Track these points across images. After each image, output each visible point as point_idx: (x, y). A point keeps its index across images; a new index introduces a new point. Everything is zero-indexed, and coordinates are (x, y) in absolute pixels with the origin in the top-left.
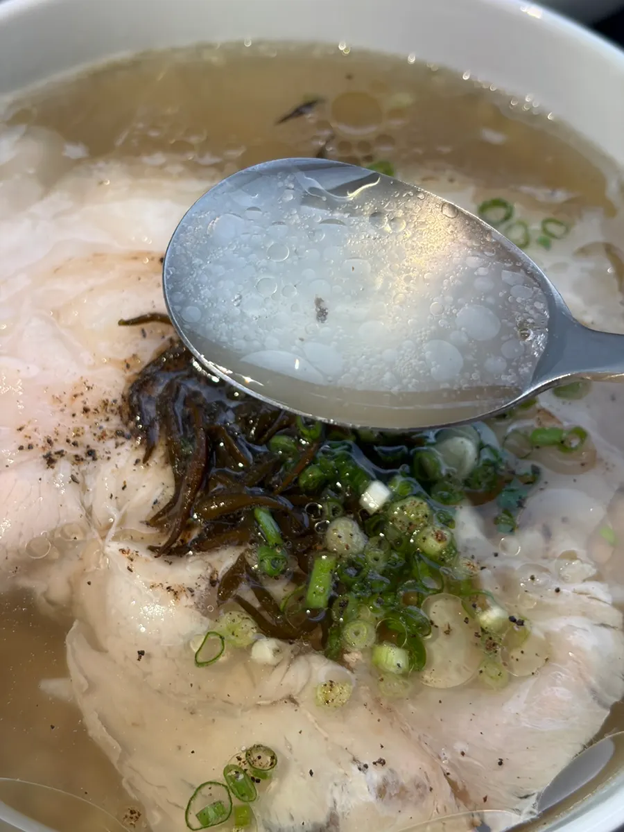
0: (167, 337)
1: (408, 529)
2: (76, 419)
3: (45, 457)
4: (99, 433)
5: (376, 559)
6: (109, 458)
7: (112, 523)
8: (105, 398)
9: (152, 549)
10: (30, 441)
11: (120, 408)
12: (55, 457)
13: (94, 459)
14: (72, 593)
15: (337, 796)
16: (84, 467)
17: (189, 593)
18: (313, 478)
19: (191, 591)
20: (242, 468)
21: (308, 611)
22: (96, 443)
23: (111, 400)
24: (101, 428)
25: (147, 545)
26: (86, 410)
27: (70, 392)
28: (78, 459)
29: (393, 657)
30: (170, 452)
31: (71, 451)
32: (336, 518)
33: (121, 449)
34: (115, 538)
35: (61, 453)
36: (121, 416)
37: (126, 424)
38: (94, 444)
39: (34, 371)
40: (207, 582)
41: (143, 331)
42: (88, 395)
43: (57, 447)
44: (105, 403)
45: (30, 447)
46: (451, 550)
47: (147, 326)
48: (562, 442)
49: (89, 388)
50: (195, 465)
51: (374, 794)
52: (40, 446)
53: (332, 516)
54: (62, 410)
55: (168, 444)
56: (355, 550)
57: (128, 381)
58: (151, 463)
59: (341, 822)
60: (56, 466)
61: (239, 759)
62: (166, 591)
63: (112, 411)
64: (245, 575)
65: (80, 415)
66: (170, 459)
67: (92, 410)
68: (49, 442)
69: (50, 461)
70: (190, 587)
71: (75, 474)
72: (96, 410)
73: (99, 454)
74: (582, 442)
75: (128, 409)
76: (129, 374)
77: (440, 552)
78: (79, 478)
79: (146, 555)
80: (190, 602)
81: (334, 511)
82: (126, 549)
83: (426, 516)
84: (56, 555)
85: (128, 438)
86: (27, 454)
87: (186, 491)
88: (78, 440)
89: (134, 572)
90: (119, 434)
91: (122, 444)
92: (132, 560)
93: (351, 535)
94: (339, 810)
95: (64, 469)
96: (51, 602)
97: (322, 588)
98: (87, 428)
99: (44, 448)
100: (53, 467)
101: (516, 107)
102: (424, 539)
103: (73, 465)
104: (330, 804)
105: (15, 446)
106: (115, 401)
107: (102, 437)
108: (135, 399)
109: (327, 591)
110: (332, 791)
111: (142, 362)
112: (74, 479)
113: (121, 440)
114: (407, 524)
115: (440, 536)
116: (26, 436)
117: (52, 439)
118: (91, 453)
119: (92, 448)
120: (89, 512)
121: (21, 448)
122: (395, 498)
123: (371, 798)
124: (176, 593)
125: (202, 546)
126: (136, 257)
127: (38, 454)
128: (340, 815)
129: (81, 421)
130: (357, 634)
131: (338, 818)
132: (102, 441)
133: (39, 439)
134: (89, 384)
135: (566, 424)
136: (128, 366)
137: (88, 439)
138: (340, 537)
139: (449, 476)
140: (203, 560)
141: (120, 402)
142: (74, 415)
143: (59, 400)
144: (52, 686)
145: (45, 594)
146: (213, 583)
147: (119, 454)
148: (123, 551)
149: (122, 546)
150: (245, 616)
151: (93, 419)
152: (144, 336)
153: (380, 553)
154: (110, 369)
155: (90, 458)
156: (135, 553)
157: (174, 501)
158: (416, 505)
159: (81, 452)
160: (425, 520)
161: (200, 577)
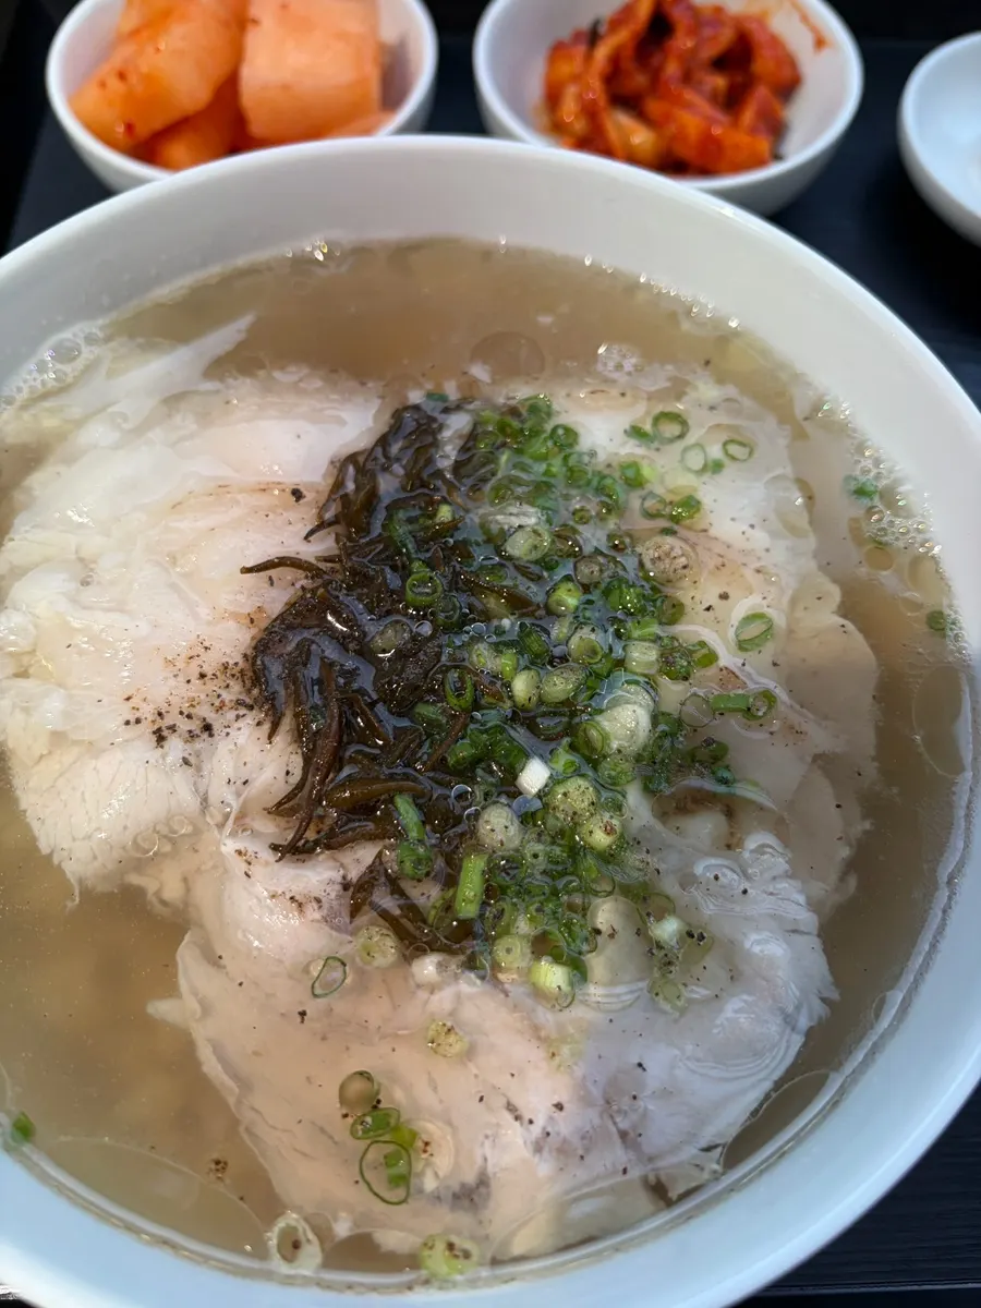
0: (298, 586)
1: (572, 819)
2: (190, 685)
3: (154, 733)
4: (217, 703)
5: (535, 856)
6: (228, 734)
7: (229, 813)
8: (224, 660)
9: (275, 848)
10: (138, 715)
11: (242, 671)
12: (165, 733)
13: (211, 735)
14: (188, 890)
15: (488, 1151)
16: (198, 745)
17: (315, 905)
18: (464, 758)
19: (318, 901)
20: (380, 747)
21: (455, 923)
22: (213, 715)
23: (231, 662)
24: (219, 696)
25: (270, 842)
26: (202, 676)
27: (185, 654)
28: (192, 736)
29: (553, 976)
30: (298, 726)
31: (184, 726)
32: (489, 805)
33: (241, 723)
34: (233, 834)
35: (172, 728)
36: (243, 681)
37: (249, 691)
38: (211, 716)
39: (144, 629)
40: (338, 887)
41: (270, 578)
42: (205, 656)
43: (168, 721)
44: (226, 666)
45: (138, 721)
46: (623, 844)
47: (272, 572)
48: (749, 709)
49: (206, 648)
50: (327, 744)
51: (531, 1148)
52: (150, 719)
53: (483, 802)
54: (175, 676)
55: (296, 715)
56: (512, 846)
57: (253, 638)
58: (277, 739)
59: (493, 1184)
60: (166, 744)
61: (345, 1116)
62: (289, 902)
63: (233, 676)
64: (383, 879)
65: (196, 682)
66: (298, 735)
67: (210, 676)
68: (160, 714)
69: (160, 738)
70: (317, 896)
71: (187, 756)
72: (214, 675)
73: (216, 727)
74: (770, 707)
75: (252, 674)
76: (254, 631)
77: (610, 847)
78: (192, 760)
79: (268, 856)
80: (317, 915)
81: (487, 795)
82: (243, 850)
83: (593, 803)
84: (167, 848)
85: (251, 708)
86: (135, 730)
87: (314, 776)
88: (192, 711)
89: (252, 879)
90: (240, 703)
91: (244, 716)
92: (250, 864)
93: (506, 827)
94: (490, 1170)
95: (176, 747)
96: (164, 903)
97: (472, 894)
98: (203, 697)
99: (153, 722)
100: (162, 747)
101: (698, 314)
102: (591, 832)
103: (186, 742)
104: (479, 1161)
105: (121, 720)
106: (236, 664)
107: (221, 708)
108: (259, 662)
109: (477, 898)
110: (482, 1144)
111: (268, 617)
112: (186, 762)
113: (242, 711)
114: (571, 813)
115: (609, 828)
116: (133, 708)
117: (163, 711)
118: (208, 728)
119: (208, 720)
120: (205, 800)
121: (127, 723)
122: (555, 781)
123: (526, 1153)
124: (300, 905)
125: (332, 842)
126: (264, 490)
127: (146, 729)
128: (491, 1175)
129: (197, 690)
130: (508, 951)
131: (489, 1178)
132: (220, 712)
133: (147, 712)
134: (207, 644)
135: (751, 686)
136: (252, 621)
137: (205, 711)
138: (493, 830)
139: (619, 751)
140: (335, 860)
141: (242, 664)
142: (189, 681)
143: (170, 662)
144: (162, 1008)
145: (158, 893)
146: (346, 886)
147: (239, 729)
148: (239, 853)
149: (240, 846)
150: (385, 931)
151: (211, 686)
152: (272, 584)
153: (538, 848)
154: (232, 624)
155: (205, 735)
156: (253, 855)
157: (300, 786)
158: (581, 790)
159: (195, 726)
160: (591, 808)
161: (331, 882)
